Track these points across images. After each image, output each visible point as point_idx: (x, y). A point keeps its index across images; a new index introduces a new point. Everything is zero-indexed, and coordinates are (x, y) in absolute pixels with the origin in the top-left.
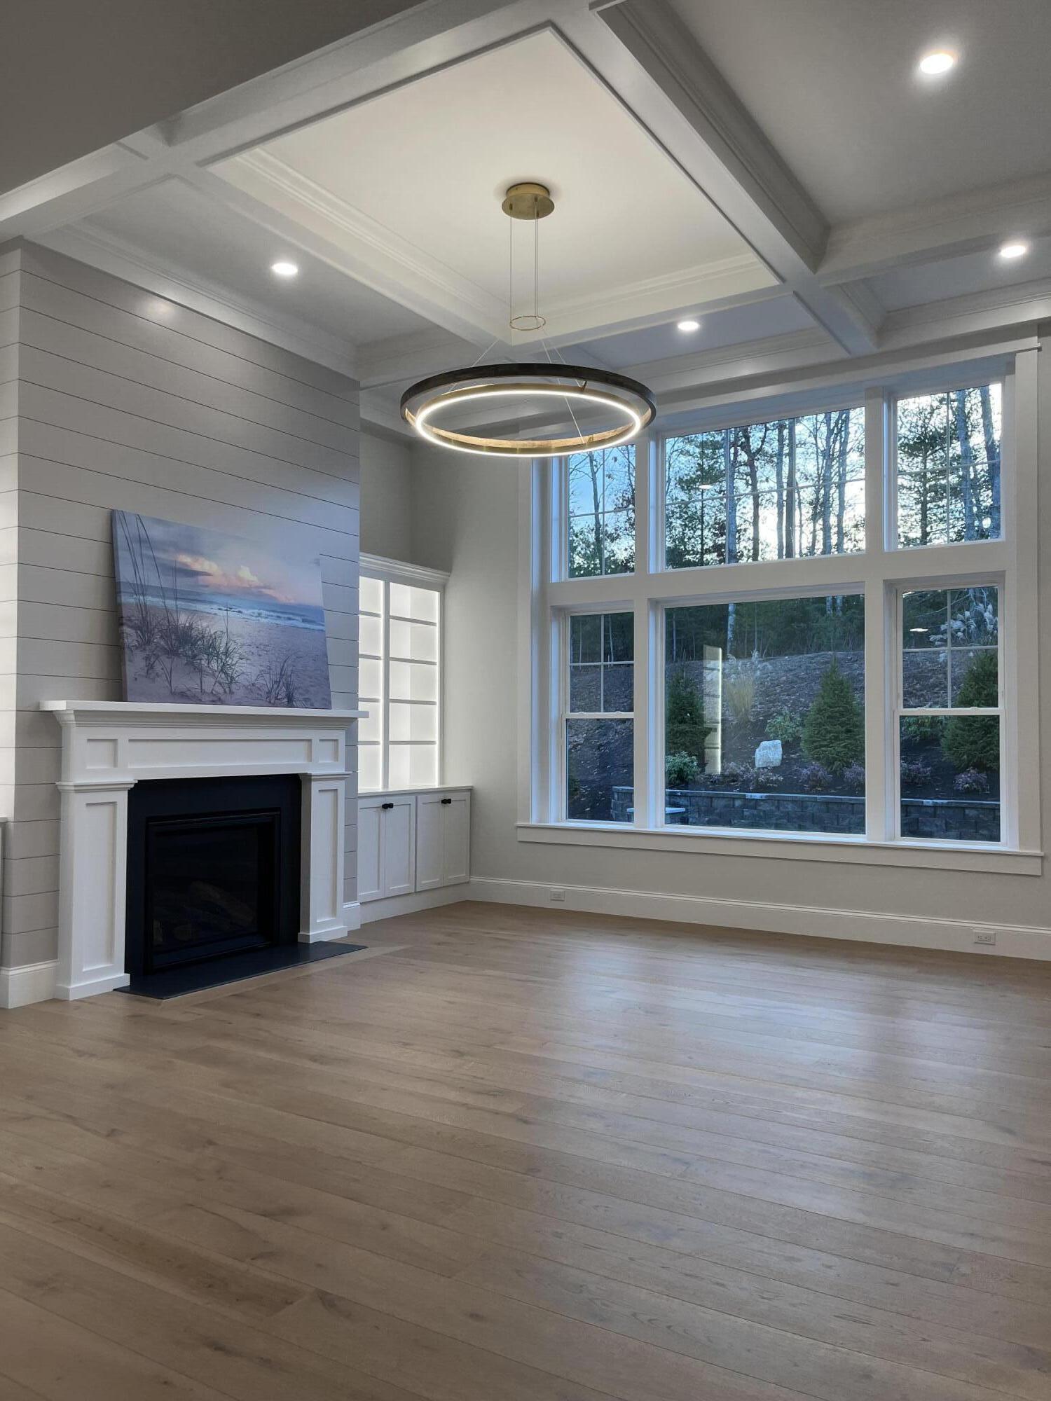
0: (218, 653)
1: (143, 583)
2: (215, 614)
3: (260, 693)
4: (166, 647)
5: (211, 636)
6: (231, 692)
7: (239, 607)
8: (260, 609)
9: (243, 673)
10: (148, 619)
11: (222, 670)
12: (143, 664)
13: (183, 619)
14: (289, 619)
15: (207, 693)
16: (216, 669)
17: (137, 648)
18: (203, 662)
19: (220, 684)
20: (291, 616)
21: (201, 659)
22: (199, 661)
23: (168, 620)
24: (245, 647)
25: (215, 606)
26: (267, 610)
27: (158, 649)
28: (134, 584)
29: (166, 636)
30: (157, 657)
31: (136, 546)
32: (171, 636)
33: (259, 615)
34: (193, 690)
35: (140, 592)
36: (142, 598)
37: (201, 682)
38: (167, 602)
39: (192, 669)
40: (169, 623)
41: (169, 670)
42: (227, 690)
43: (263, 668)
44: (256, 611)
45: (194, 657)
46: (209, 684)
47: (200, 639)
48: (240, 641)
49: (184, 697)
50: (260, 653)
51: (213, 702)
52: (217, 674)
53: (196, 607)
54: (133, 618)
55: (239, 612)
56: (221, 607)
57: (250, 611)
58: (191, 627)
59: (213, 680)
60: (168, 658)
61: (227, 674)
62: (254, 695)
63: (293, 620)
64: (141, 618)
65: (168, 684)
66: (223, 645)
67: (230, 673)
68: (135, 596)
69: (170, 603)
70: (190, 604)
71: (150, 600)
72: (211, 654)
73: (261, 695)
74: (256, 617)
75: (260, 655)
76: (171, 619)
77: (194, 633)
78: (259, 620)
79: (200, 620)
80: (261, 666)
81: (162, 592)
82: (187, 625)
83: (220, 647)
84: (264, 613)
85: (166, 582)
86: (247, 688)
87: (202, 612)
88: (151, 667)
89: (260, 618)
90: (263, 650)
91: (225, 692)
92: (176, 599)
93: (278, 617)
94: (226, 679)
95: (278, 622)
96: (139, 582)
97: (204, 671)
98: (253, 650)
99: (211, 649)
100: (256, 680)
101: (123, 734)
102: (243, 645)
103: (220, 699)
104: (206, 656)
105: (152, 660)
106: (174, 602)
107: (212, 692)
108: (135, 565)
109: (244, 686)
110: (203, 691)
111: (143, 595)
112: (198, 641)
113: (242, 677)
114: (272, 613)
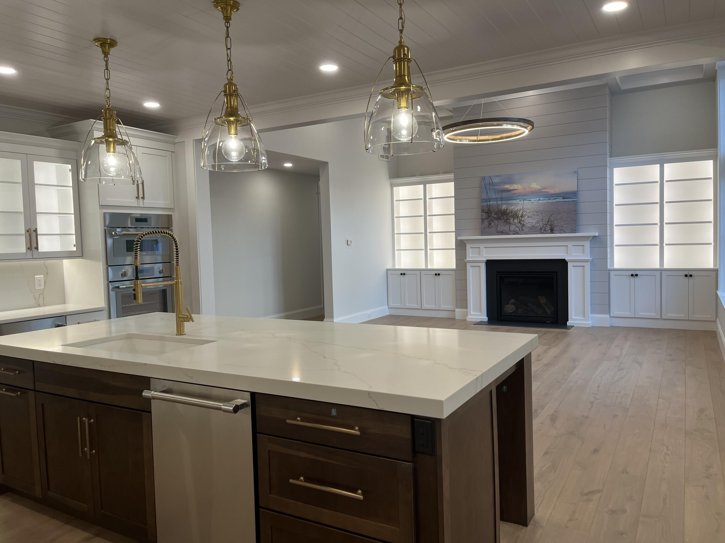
0: (518, 217)
1: (489, 198)
2: (518, 203)
3: (536, 229)
4: (496, 217)
5: (515, 211)
6: (522, 230)
7: (529, 199)
8: (540, 198)
9: (529, 222)
10: (490, 209)
11: (519, 222)
12: (488, 223)
13: (504, 207)
14: (555, 199)
15: (511, 231)
16: (517, 222)
17: (485, 219)
18: (511, 220)
19: (518, 227)
20: (556, 198)
21: (510, 220)
22: (509, 220)
23: (498, 208)
24: (531, 213)
25: (518, 200)
26: (543, 197)
27: (493, 218)
28: (486, 199)
29: (497, 214)
30: (493, 221)
31: (488, 186)
32: (498, 214)
33: (539, 200)
34: (506, 231)
35: (488, 201)
36: (488, 203)
37: (509, 227)
38: (498, 202)
39: (506, 223)
40: (498, 209)
41: (497, 225)
42: (521, 229)
43: (538, 220)
44: (538, 199)
45: (507, 219)
46: (513, 227)
47: (510, 213)
48: (528, 211)
49: (502, 233)
50: (538, 214)
51: (514, 234)
52: (517, 224)
53: (510, 202)
54: (485, 210)
55: (529, 200)
56: (520, 200)
57: (535, 199)
58: (507, 209)
59: (514, 226)
60: (497, 221)
61: (521, 223)
62: (533, 230)
63: (557, 199)
64: (488, 209)
65: (496, 229)
66: (521, 213)
67: (523, 223)
68: (486, 203)
69: (499, 202)
70: (508, 201)
71: (491, 203)
72: (515, 217)
73: (537, 230)
74: (538, 201)
75: (538, 215)
76: (499, 207)
77: (508, 211)
78: (539, 202)
79: (511, 206)
80: (538, 219)
81: (496, 199)
82: (505, 209)
83: (519, 214)
84: (542, 199)
85: (498, 196)
86: (530, 228)
87: (512, 203)
88: (490, 224)
89: (539, 201)
90: (540, 213)
91: (520, 230)
92: (502, 201)
93: (549, 199)
94: (521, 226)
95: (549, 201)
96: (488, 198)
97: (511, 223)
98: (534, 213)
99: (515, 215)
100: (535, 224)
101: (482, 246)
102: (529, 212)
103: (517, 233)
104: (512, 218)
105: (491, 222)
106: (501, 202)
107: (514, 231)
108: (487, 193)
109: (529, 227)
110: (510, 230)
111: (489, 202)
112: (509, 213)
113: (528, 224)
114: (546, 198)
